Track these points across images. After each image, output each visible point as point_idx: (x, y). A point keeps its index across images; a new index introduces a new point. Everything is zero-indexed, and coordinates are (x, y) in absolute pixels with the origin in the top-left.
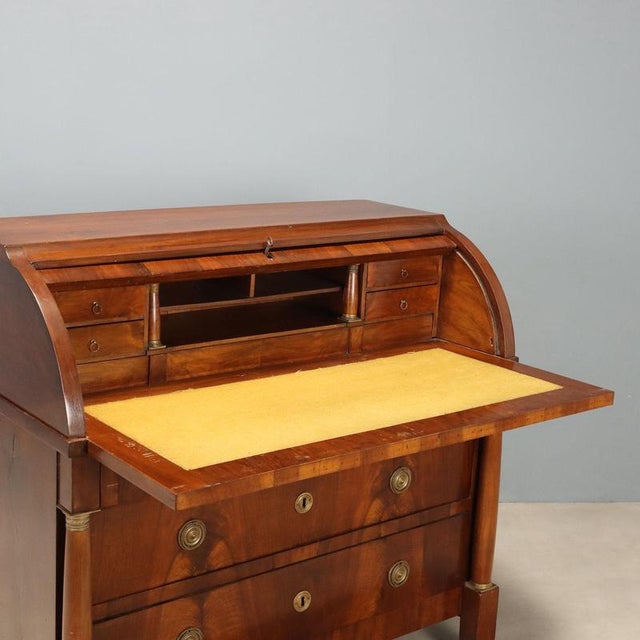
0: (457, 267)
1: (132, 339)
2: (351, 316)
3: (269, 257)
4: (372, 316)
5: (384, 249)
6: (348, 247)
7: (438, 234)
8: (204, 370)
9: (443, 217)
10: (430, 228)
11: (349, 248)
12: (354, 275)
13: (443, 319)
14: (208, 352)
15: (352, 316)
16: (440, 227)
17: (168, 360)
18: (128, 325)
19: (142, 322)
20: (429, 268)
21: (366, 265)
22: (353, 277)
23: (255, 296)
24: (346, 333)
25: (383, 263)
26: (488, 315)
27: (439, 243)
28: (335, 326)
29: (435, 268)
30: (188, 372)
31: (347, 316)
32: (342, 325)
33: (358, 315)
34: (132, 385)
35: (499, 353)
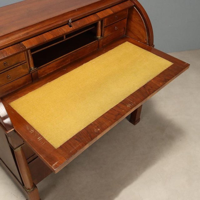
0: (134, 12)
1: (23, 70)
3: (70, 26)
4: (106, 35)
5: (110, 12)
7: (128, 0)
8: (51, 70)
11: (98, 14)
12: (100, 22)
13: (128, 29)
14: (52, 64)
15: (99, 37)
17: (38, 72)
18: (21, 66)
19: (26, 63)
20: (124, 13)
23: (66, 38)
24: (98, 43)
26: (145, 31)
27: (128, 5)
28: (94, 42)
29: (126, 12)
30: (46, 73)
33: (101, 35)
34: (27, 84)
35: (148, 44)
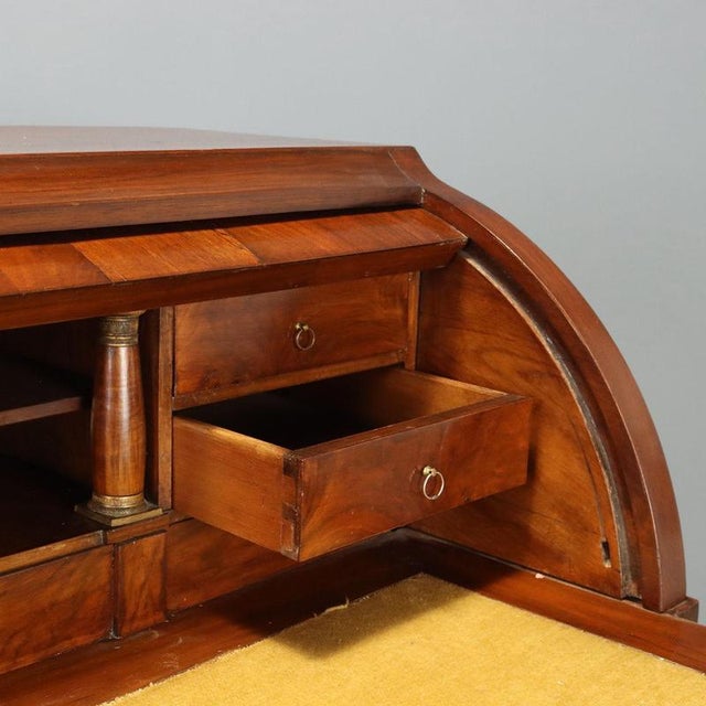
0: (471, 306)
2: (121, 501)
5: (230, 252)
6: (88, 248)
7: (403, 204)
9: (410, 153)
10: (376, 184)
11: (91, 249)
12: (123, 352)
15: (126, 502)
16: (409, 181)
20: (381, 313)
21: (166, 314)
22: (123, 359)
24: (104, 565)
25: (230, 302)
27: (409, 231)
28: (59, 547)
29: (399, 312)
31: (108, 501)
32: (88, 540)
33: (149, 491)
35: (632, 589)
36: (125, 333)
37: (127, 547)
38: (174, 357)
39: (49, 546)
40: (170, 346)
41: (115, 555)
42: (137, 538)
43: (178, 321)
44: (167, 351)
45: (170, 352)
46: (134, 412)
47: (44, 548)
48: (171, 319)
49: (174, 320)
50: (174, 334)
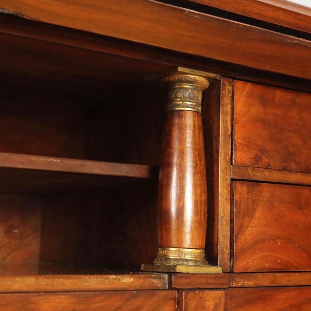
2: (185, 253)
36: (191, 99)
37: (191, 294)
38: (232, 129)
39: (119, 277)
40: (229, 118)
41: (179, 302)
42: (200, 289)
43: (236, 97)
44: (227, 122)
45: (229, 124)
46: (198, 170)
47: (114, 276)
48: (230, 95)
49: (233, 96)
50: (232, 108)
